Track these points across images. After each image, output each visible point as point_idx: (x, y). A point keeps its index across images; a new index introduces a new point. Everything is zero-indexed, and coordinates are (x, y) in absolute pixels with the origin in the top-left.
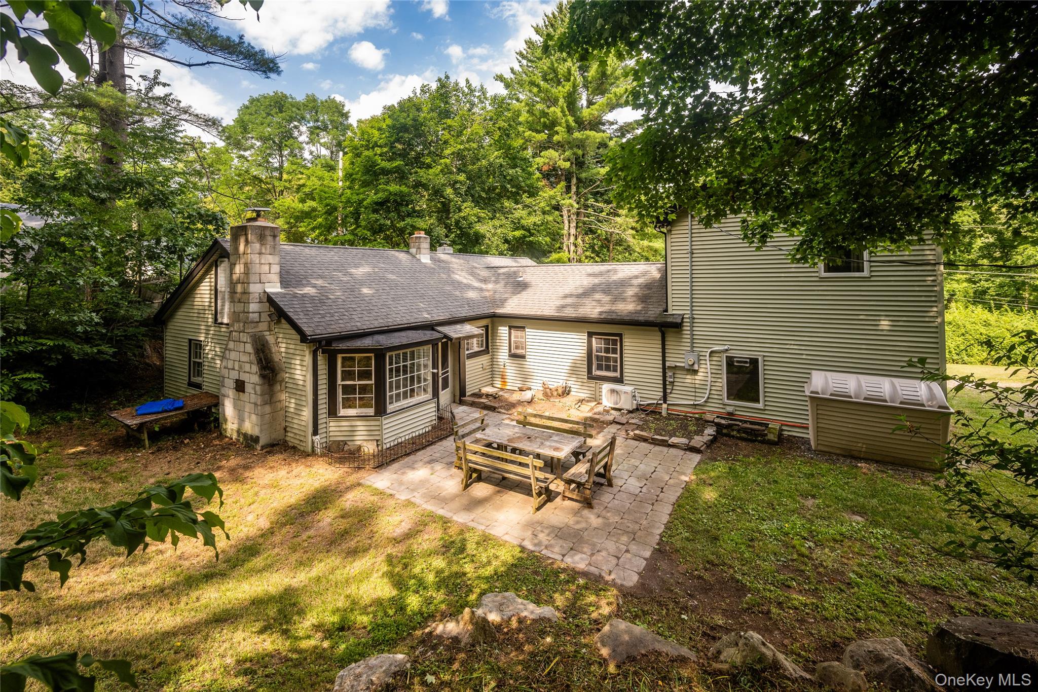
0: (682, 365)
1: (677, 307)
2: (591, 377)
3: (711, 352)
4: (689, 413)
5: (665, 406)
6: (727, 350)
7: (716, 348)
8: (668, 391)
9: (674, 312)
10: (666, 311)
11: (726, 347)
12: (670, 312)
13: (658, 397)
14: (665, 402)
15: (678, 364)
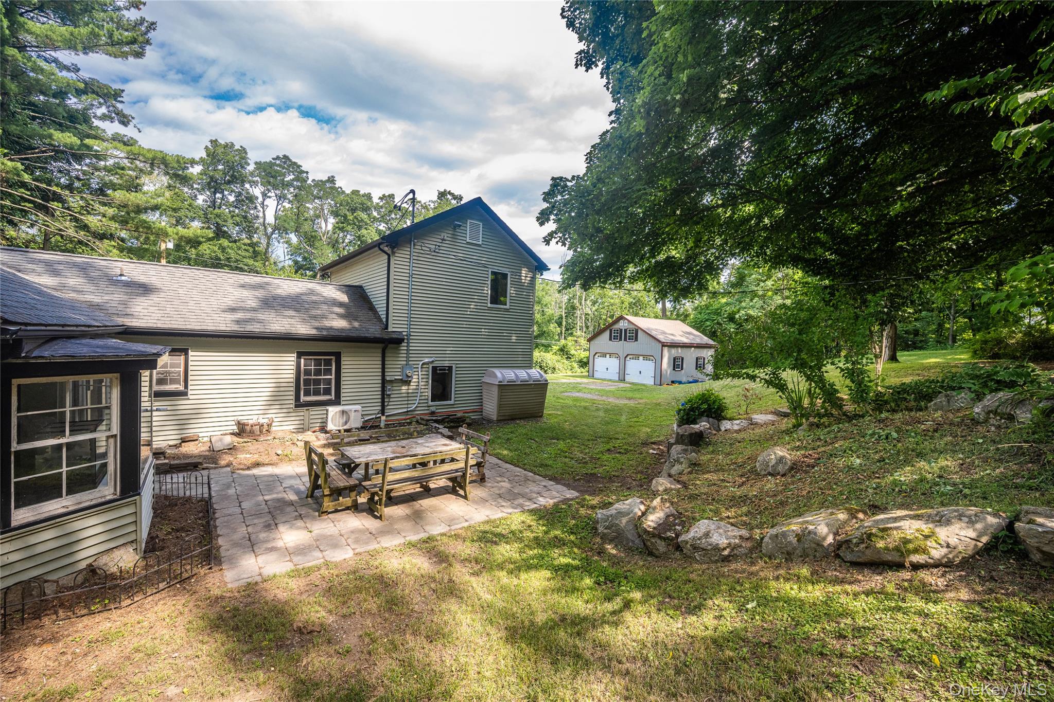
0: (400, 378)
1: (396, 326)
2: (299, 405)
3: (423, 364)
4: (405, 419)
5: (383, 418)
6: (433, 361)
7: (427, 360)
8: (386, 404)
9: (394, 330)
10: (387, 328)
11: (433, 359)
12: (390, 329)
13: (376, 412)
14: (383, 415)
15: (396, 377)
